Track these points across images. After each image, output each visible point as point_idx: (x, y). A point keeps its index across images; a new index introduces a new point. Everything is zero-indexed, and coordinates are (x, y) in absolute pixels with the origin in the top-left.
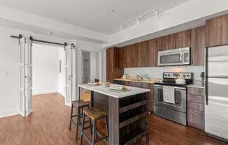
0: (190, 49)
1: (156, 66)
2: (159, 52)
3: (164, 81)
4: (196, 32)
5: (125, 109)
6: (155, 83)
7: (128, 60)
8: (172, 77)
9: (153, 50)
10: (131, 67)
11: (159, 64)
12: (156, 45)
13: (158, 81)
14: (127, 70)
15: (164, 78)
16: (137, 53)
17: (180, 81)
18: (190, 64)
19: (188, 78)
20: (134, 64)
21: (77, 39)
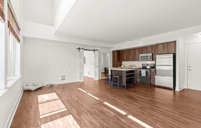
0: (152, 54)
1: (139, 61)
2: (140, 55)
3: (142, 68)
4: (155, 48)
5: (128, 74)
6: (138, 69)
7: (125, 58)
8: (146, 66)
9: (137, 53)
10: (127, 61)
11: (140, 60)
12: (139, 51)
13: (139, 68)
14: (123, 63)
15: (143, 66)
16: (130, 54)
17: (148, 67)
18: (152, 60)
19: (152, 66)
20: (128, 60)
21: (99, 47)
